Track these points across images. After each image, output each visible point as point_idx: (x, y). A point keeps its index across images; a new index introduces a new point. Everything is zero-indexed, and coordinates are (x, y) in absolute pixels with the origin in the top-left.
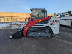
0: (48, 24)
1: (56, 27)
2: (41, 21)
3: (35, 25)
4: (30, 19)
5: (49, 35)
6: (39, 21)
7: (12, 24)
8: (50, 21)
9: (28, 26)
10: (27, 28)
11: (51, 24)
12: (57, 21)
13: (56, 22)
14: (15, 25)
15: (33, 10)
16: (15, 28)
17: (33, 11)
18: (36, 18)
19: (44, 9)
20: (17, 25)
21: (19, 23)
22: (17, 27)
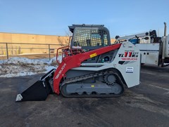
0: (114, 64)
1: (132, 70)
2: (95, 55)
3: (81, 66)
4: (68, 50)
5: (116, 89)
6: (91, 56)
7: (7, 65)
8: (118, 55)
9: (62, 69)
10: (60, 72)
11: (121, 63)
12: (133, 56)
13: (131, 58)
14: (16, 67)
15: (76, 28)
16: (18, 75)
17: (75, 31)
18: (83, 47)
19: (102, 26)
20: (24, 65)
21: (30, 62)
22: (23, 73)
